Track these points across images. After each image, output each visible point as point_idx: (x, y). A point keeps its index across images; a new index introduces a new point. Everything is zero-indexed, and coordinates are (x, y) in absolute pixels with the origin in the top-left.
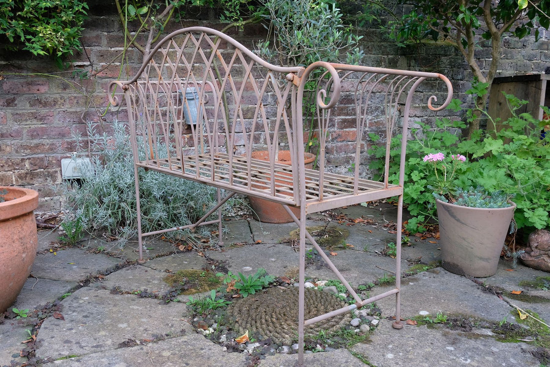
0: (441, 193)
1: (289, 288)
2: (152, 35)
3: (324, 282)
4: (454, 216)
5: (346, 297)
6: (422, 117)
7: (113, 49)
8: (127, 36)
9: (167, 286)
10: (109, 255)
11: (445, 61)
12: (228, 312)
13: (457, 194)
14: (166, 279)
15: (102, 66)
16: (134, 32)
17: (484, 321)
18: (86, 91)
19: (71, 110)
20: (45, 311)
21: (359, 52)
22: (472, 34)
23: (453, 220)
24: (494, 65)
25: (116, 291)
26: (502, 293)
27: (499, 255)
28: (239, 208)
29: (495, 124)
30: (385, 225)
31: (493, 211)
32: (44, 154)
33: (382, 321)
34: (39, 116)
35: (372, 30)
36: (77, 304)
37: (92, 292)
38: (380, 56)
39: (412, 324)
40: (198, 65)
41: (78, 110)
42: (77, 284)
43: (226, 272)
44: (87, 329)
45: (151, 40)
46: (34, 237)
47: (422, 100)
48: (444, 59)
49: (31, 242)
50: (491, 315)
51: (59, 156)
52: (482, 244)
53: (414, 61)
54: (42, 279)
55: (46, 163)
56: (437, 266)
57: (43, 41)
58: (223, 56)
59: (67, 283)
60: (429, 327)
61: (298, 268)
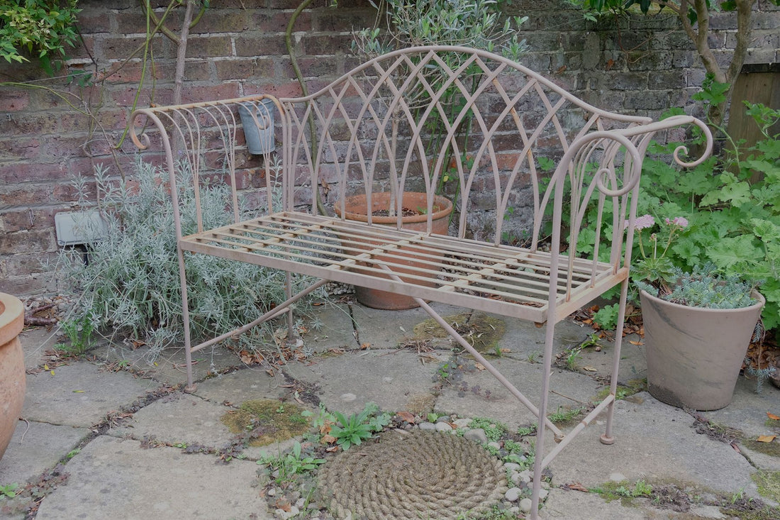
0: (649, 277)
1: (413, 433)
2: (191, 12)
3: (466, 422)
4: (667, 320)
5: (499, 448)
7: (128, 36)
8: (150, 17)
9: (227, 431)
10: (137, 373)
11: (661, 39)
12: (321, 479)
13: (673, 280)
14: (225, 419)
15: (113, 64)
16: (161, 7)
17: (709, 492)
18: (89, 105)
19: (66, 136)
20: (42, 484)
22: (704, 6)
23: (664, 323)
24: (739, 54)
25: (147, 443)
26: (738, 441)
29: (736, 148)
31: (728, 314)
32: (27, 206)
33: (553, 491)
34: (16, 146)
36: (90, 469)
37: (114, 445)
38: (557, 32)
40: (265, 57)
41: (78, 135)
42: (90, 431)
43: (317, 402)
44: (108, 515)
45: (189, 23)
47: (624, 103)
49: (17, 384)
50: (720, 482)
51: (51, 209)
52: (709, 361)
53: (610, 41)
54: (34, 423)
55: (30, 220)
56: (640, 390)
57: (16, 34)
58: (306, 43)
59: (74, 430)
60: (624, 503)
61: (426, 395)
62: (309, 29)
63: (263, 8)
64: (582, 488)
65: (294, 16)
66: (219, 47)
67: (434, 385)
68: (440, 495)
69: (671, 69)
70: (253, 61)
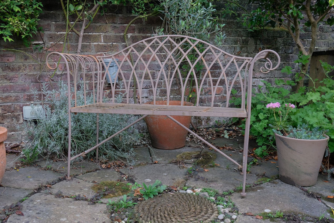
0: (278, 129)
1: (176, 194)
2: (85, 23)
3: (200, 190)
4: (287, 145)
5: (214, 199)
6: (265, 78)
7: (58, 33)
9: (94, 192)
10: (55, 171)
12: (135, 210)
13: (289, 130)
14: (93, 188)
15: (51, 44)
16: (73, 21)
17: (309, 216)
18: (41, 61)
19: (30, 73)
20: (10, 209)
21: (223, 35)
22: (298, 23)
23: (286, 147)
24: (313, 44)
25: (59, 195)
26: (320, 198)
27: (318, 171)
28: (142, 139)
29: (314, 83)
30: (241, 150)
31: (313, 141)
32: (11, 103)
33: (239, 216)
34: (8, 77)
35: (231, 20)
36: (32, 205)
37: (43, 197)
38: (237, 37)
39: (260, 218)
40: (115, 43)
41: (35, 73)
42: (33, 191)
43: (133, 182)
45: (84, 27)
46: (4, 159)
48: (279, 40)
50: (313, 213)
51: (22, 104)
52: (306, 164)
53: (259, 41)
54: (8, 188)
55: (12, 109)
56: (276, 179)
57: (12, 27)
58: (132, 38)
59: (26, 191)
60: (271, 220)
61: (182, 180)
62: (134, 32)
63: (115, 23)
64: (252, 214)
65: (127, 27)
66: (96, 38)
67: (185, 176)
68: (188, 216)
69: (284, 53)
70: (110, 45)
